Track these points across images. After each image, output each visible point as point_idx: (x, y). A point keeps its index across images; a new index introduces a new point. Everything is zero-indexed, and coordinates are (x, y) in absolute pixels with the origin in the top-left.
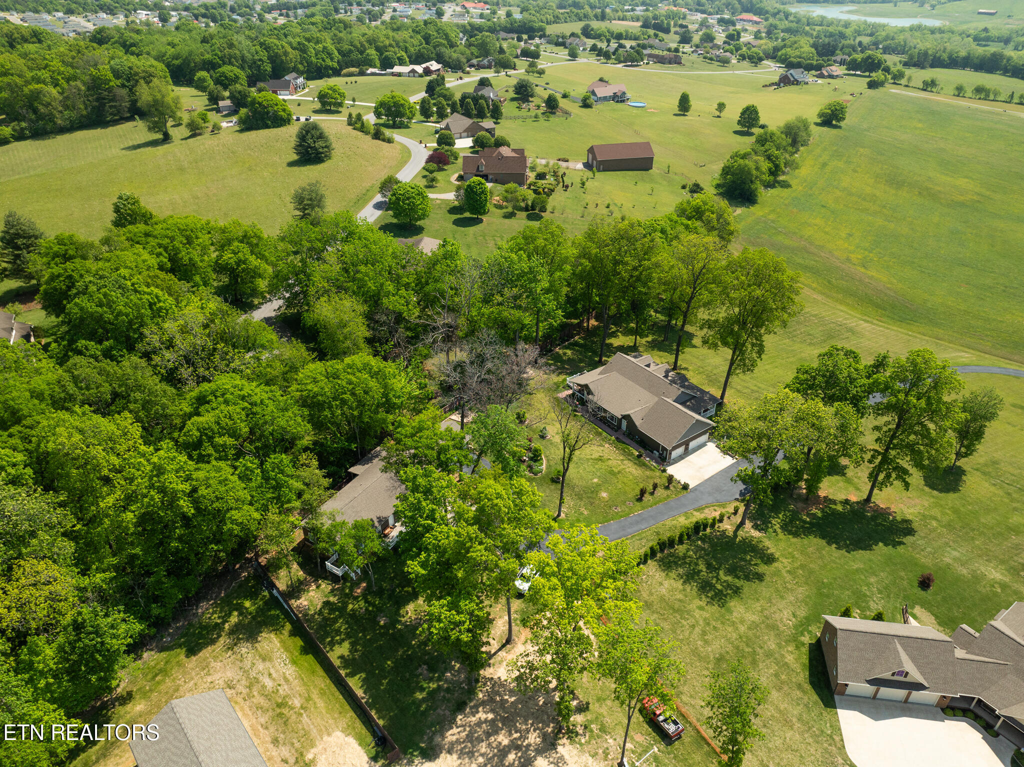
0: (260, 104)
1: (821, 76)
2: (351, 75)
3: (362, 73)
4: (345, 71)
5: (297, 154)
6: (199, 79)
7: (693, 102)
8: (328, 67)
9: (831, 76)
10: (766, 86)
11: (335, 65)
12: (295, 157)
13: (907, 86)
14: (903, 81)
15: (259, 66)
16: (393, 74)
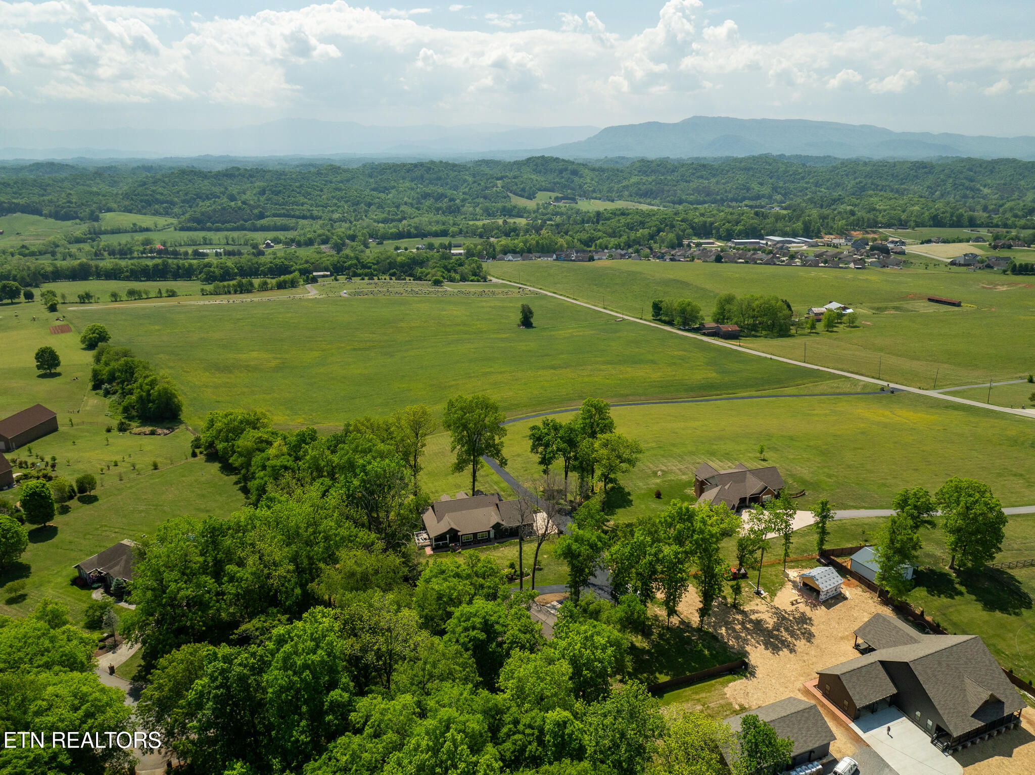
13: (64, 303)
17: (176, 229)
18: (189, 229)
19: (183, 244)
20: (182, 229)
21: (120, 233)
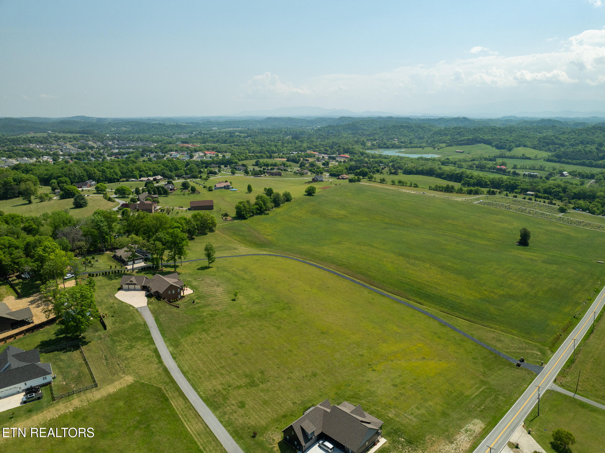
0: (67, 189)
1: (339, 179)
2: (123, 181)
3: (127, 181)
4: (121, 180)
5: (74, 205)
6: (52, 183)
7: (253, 188)
8: (115, 179)
9: (343, 179)
10: (306, 183)
11: (118, 178)
12: (74, 206)
13: (375, 181)
14: (373, 180)
15: (82, 178)
16: (140, 181)
17: (544, 160)
18: (551, 161)
19: (528, 167)
20: (548, 160)
21: (514, 158)
